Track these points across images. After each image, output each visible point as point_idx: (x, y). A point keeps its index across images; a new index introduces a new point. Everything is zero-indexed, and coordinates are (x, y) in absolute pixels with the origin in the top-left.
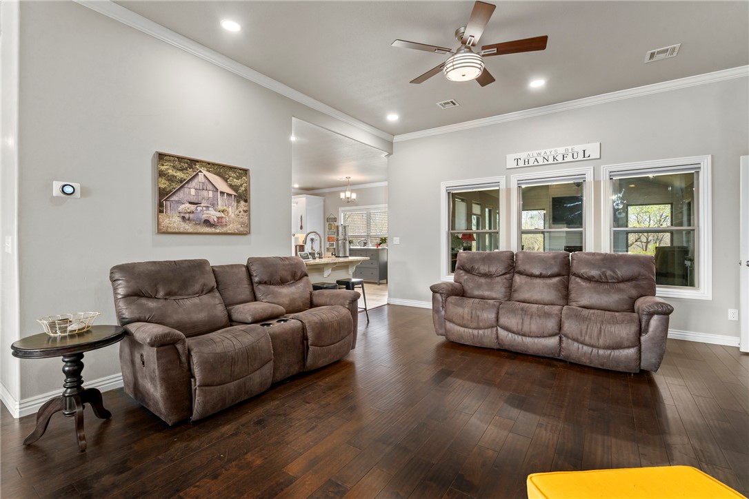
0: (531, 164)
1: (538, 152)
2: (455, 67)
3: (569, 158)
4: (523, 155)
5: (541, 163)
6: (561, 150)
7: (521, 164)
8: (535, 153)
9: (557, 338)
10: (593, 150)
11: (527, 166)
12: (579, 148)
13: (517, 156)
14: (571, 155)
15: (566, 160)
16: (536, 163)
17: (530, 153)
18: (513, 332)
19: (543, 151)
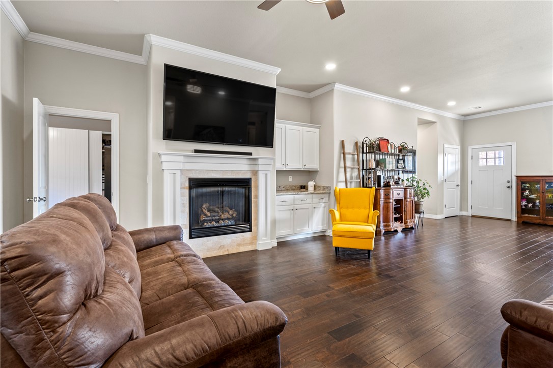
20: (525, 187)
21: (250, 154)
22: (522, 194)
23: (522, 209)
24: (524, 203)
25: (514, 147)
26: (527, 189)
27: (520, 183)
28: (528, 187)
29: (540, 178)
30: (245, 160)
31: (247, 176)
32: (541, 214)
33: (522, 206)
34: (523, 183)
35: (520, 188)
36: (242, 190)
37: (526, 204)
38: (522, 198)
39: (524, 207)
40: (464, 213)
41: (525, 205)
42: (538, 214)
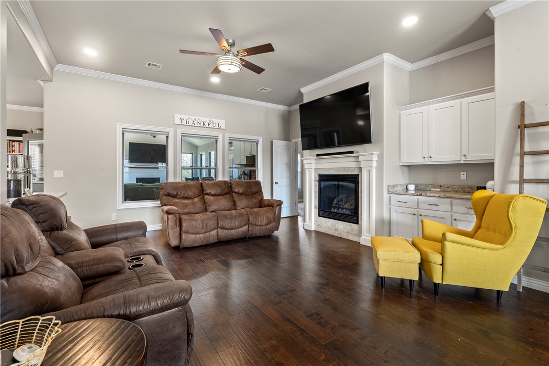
0: (190, 124)
1: (195, 117)
2: (233, 64)
3: (211, 126)
4: (186, 117)
5: (196, 125)
6: (207, 120)
7: (184, 123)
8: (193, 118)
9: (247, 226)
10: (223, 124)
11: (188, 124)
12: (216, 121)
13: (182, 117)
14: (212, 124)
15: (210, 126)
16: (193, 125)
17: (190, 117)
18: (227, 229)
19: (197, 118)
21: (352, 152)
30: (352, 158)
31: (356, 173)
36: (352, 185)
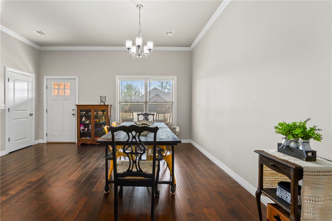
20: (82, 114)
22: (81, 120)
23: (81, 133)
24: (82, 128)
25: (77, 80)
26: (84, 116)
27: (79, 111)
28: (84, 114)
29: (91, 107)
32: (92, 136)
33: (80, 131)
34: (81, 111)
35: (79, 115)
37: (84, 128)
38: (80, 124)
39: (82, 131)
40: (41, 141)
41: (83, 130)
42: (90, 137)
